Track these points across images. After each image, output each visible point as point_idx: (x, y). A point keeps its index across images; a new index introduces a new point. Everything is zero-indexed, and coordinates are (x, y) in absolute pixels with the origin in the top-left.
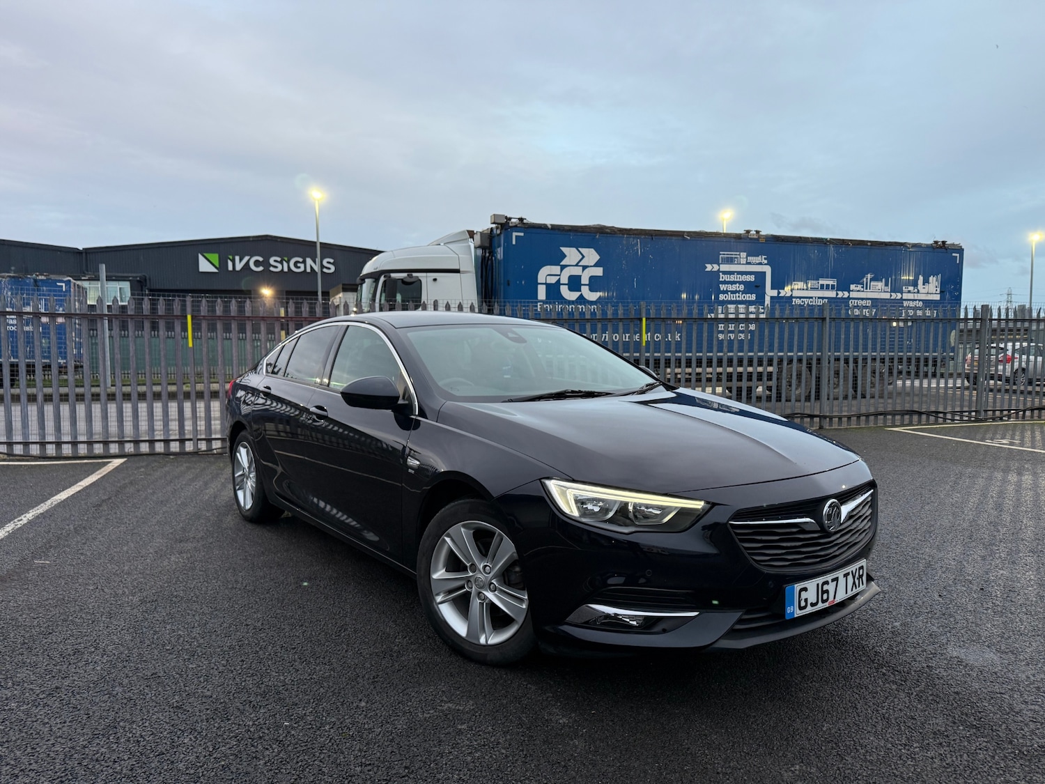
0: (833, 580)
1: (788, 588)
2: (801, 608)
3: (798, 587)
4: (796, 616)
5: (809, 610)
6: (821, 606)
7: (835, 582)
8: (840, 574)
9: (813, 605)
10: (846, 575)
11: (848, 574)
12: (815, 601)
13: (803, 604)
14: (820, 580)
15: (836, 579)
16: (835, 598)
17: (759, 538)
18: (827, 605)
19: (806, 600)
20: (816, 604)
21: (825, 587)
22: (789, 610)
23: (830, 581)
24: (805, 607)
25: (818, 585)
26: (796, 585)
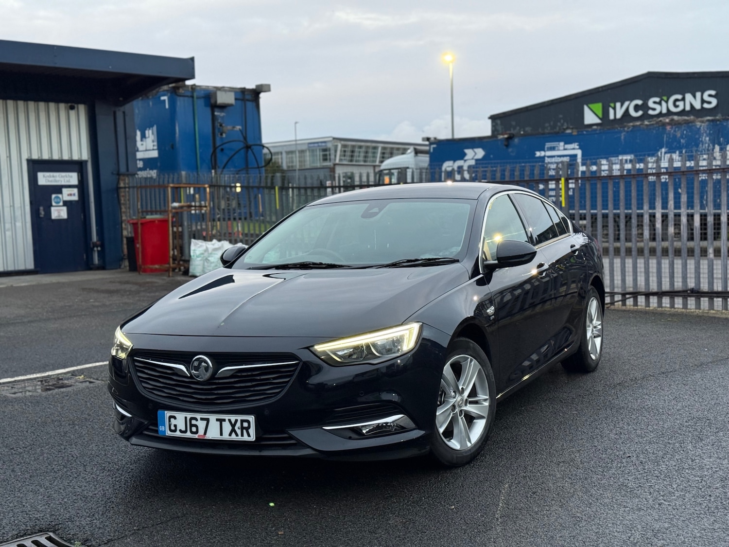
0: (202, 419)
1: (160, 412)
2: (171, 430)
3: (168, 414)
4: (167, 435)
5: (178, 434)
6: (188, 435)
7: (205, 422)
8: (213, 418)
9: (181, 431)
10: (221, 421)
11: (224, 420)
12: (183, 429)
13: (173, 428)
14: (189, 415)
15: (208, 420)
16: (205, 433)
17: (146, 371)
18: (196, 436)
19: (175, 426)
20: (185, 432)
21: (194, 422)
22: (161, 428)
23: (199, 419)
24: (175, 431)
25: (186, 418)
26: (166, 412)
